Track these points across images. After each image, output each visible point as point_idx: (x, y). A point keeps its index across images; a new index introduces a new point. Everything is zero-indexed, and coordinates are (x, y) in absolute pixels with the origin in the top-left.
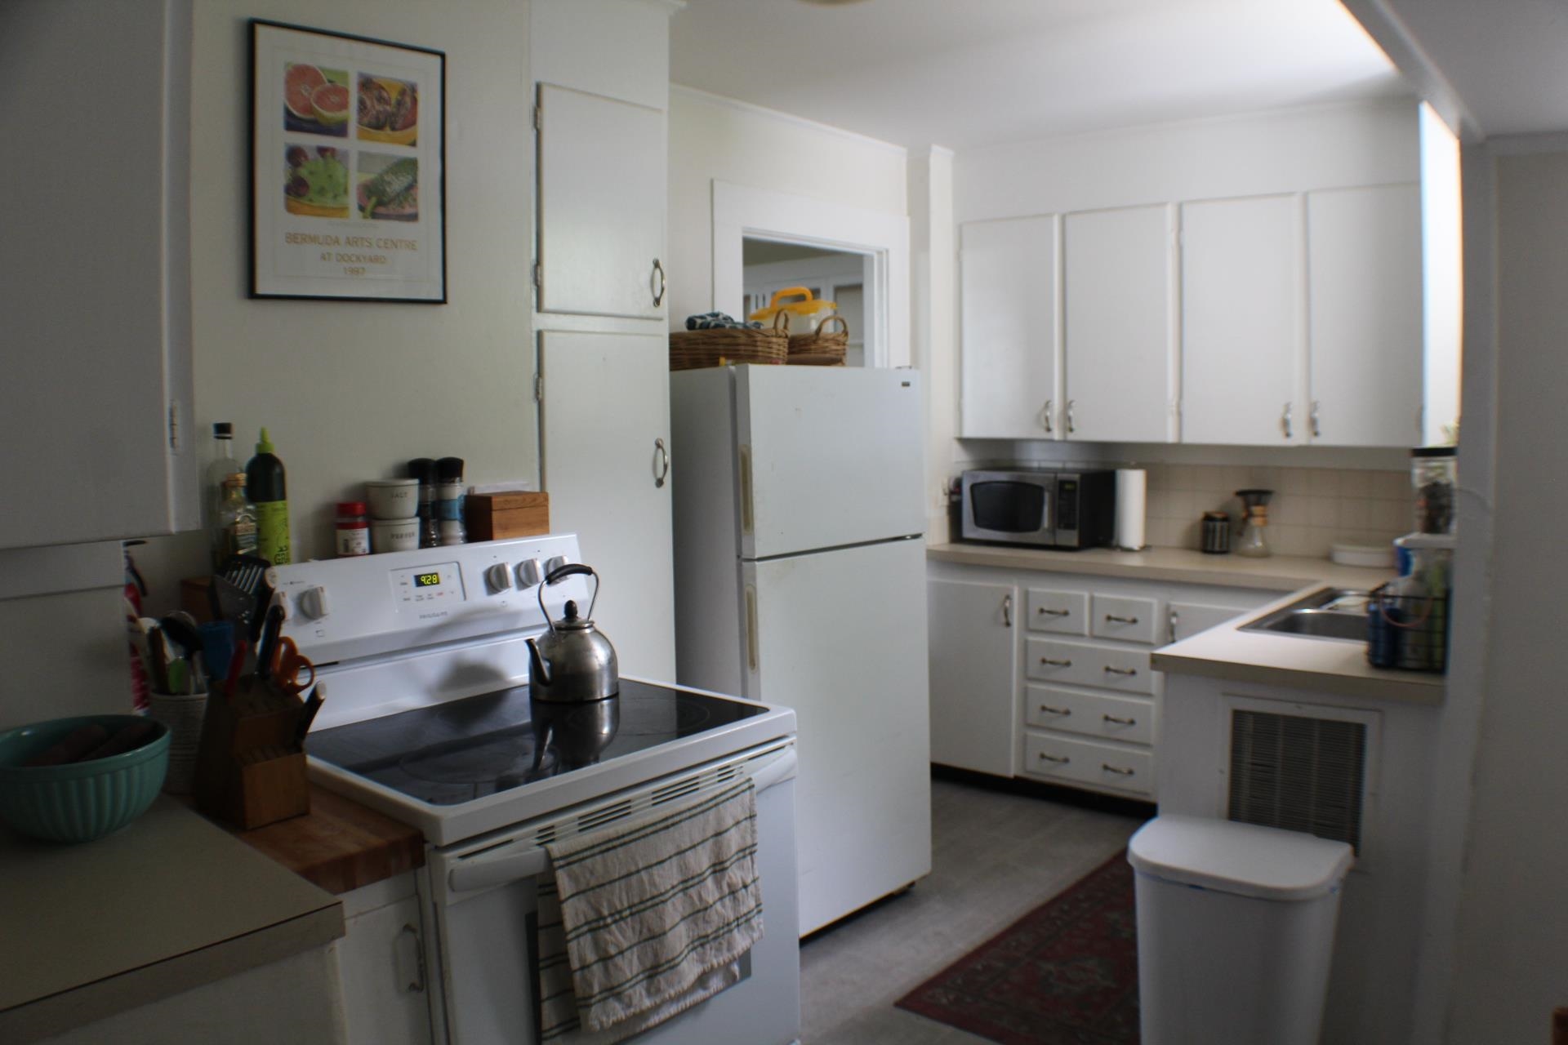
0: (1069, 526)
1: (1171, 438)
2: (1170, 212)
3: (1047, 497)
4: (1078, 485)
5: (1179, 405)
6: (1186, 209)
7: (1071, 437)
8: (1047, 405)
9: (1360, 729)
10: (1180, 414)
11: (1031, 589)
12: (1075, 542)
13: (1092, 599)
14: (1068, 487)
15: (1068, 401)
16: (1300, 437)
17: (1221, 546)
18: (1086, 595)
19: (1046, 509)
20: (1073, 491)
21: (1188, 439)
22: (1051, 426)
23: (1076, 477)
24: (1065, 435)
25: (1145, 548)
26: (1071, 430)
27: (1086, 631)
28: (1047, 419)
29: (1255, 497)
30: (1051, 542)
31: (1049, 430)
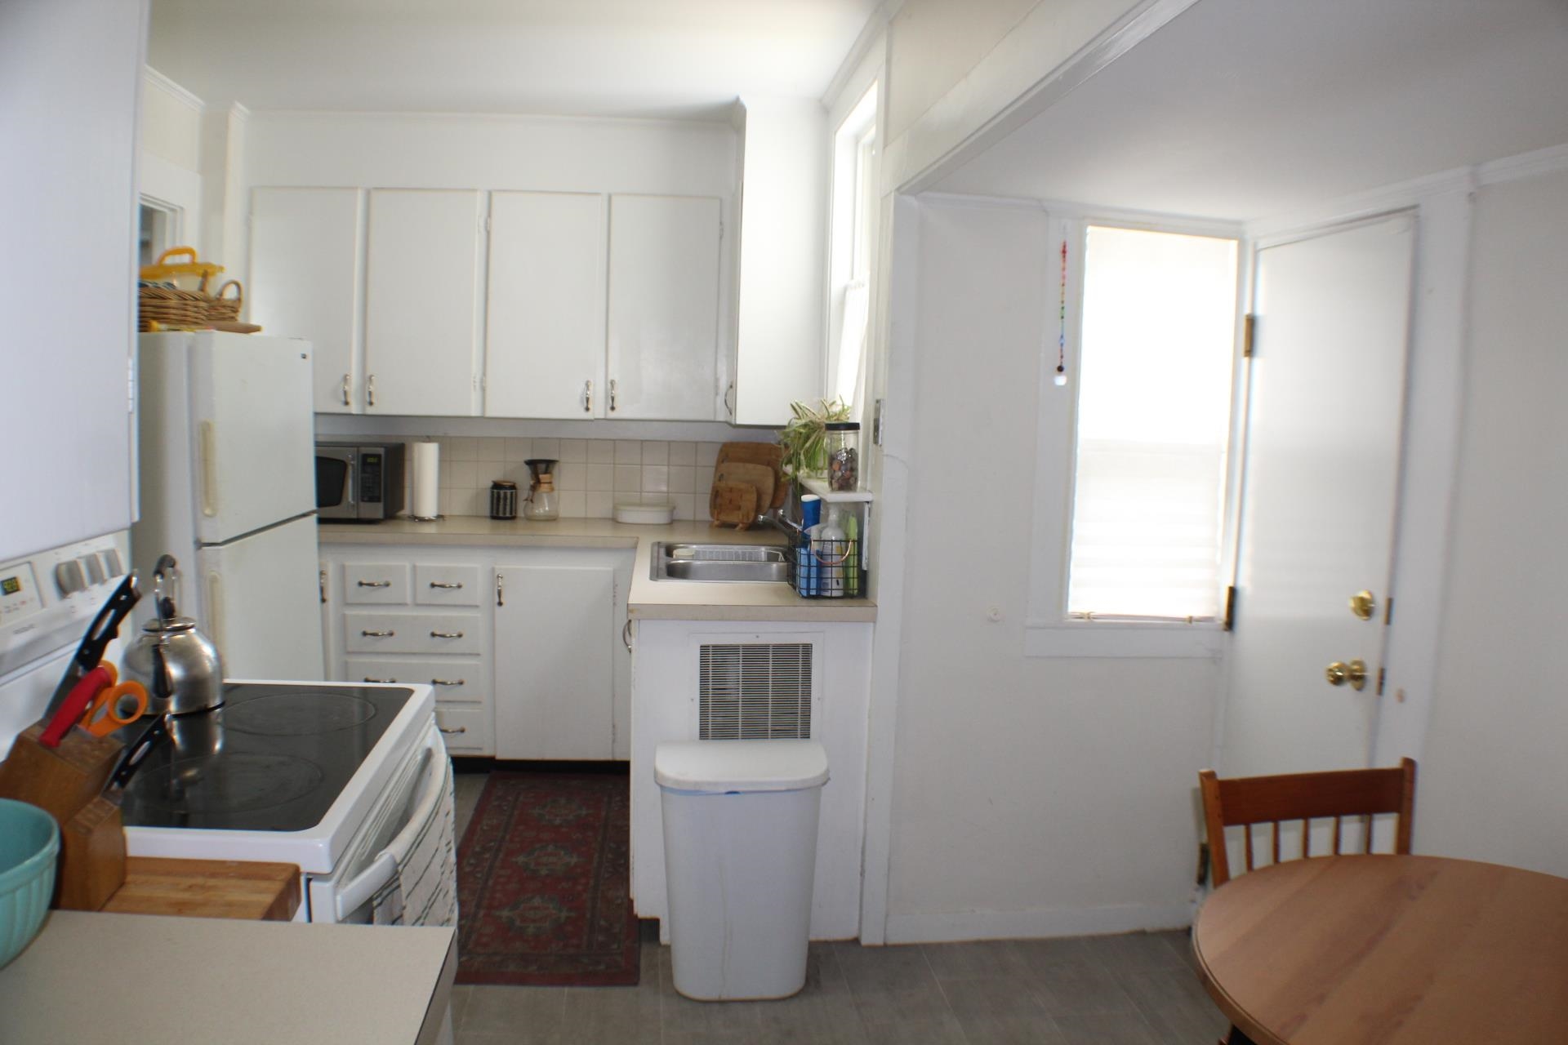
0: (374, 499)
1: (475, 411)
2: (480, 199)
3: (350, 470)
4: (383, 457)
5: (482, 381)
6: (496, 197)
7: (370, 411)
8: (345, 379)
9: (807, 649)
10: (483, 389)
11: (348, 563)
12: (380, 515)
13: (414, 568)
14: (370, 460)
15: (368, 374)
16: (598, 410)
17: (511, 513)
18: (408, 566)
19: (350, 483)
20: (378, 464)
21: (490, 413)
22: (349, 400)
23: (381, 451)
24: (364, 409)
25: (440, 517)
26: (371, 403)
27: (409, 600)
28: (345, 393)
29: (540, 468)
30: (354, 516)
31: (347, 403)
